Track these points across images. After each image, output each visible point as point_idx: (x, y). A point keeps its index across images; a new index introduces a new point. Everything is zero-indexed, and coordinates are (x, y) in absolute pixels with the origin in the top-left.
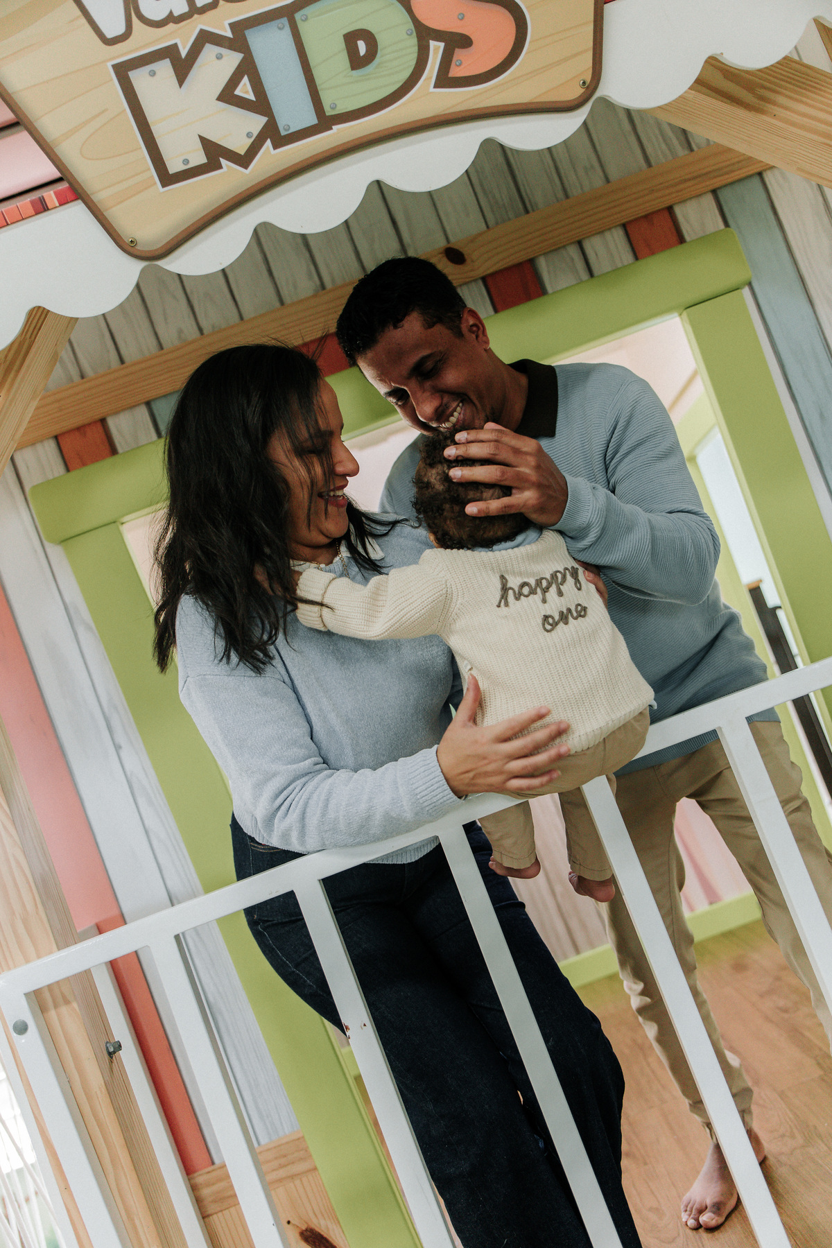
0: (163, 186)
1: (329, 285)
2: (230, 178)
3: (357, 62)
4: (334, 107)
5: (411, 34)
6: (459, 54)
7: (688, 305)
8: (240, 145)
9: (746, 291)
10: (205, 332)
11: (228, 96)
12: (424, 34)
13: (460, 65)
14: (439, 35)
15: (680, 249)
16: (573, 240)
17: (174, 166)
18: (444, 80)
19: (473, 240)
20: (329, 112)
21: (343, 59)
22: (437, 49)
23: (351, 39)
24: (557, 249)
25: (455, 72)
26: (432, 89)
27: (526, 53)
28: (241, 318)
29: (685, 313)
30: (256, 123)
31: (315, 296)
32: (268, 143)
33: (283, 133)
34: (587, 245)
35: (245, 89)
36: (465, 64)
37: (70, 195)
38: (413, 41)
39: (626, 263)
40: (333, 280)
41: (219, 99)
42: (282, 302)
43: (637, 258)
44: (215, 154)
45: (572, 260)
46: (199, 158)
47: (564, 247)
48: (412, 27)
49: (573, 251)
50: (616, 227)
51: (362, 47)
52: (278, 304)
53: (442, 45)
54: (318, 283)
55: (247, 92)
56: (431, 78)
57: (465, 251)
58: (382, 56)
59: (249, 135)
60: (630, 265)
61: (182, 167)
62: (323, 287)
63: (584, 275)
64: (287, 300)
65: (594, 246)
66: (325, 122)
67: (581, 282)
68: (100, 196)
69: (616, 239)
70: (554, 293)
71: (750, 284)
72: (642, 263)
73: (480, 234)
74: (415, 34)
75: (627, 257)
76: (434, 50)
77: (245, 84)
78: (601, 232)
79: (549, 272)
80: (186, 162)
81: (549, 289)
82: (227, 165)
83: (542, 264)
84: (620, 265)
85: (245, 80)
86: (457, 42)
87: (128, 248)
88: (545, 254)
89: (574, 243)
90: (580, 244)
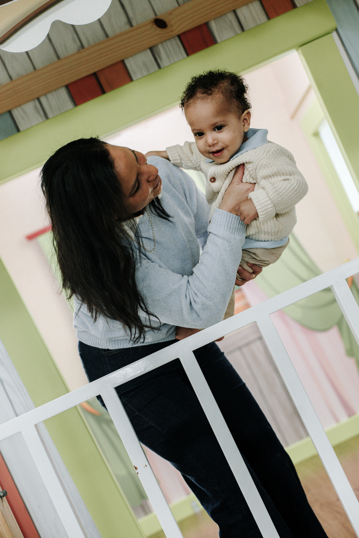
1: (86, 45)
7: (301, 44)
9: (335, 34)
10: (14, 78)
15: (293, 12)
19: (170, 13)
24: (220, 15)
28: (35, 69)
29: (300, 50)
31: (79, 52)
34: (239, 12)
39: (262, 22)
40: (88, 42)
42: (59, 58)
43: (269, 18)
45: (230, 21)
47: (225, 14)
49: (231, 17)
50: (255, 1)
52: (56, 59)
54: (79, 44)
57: (167, 20)
60: (264, 23)
62: (83, 47)
63: (238, 30)
64: (62, 56)
65: (243, 13)
67: (237, 34)
69: (256, 7)
70: (222, 42)
71: (336, 30)
72: (273, 21)
73: (175, 10)
75: (263, 18)
78: (246, 4)
79: (217, 30)
81: (218, 40)
83: (213, 26)
84: (259, 23)
88: (214, 19)
89: (231, 11)
90: (234, 12)
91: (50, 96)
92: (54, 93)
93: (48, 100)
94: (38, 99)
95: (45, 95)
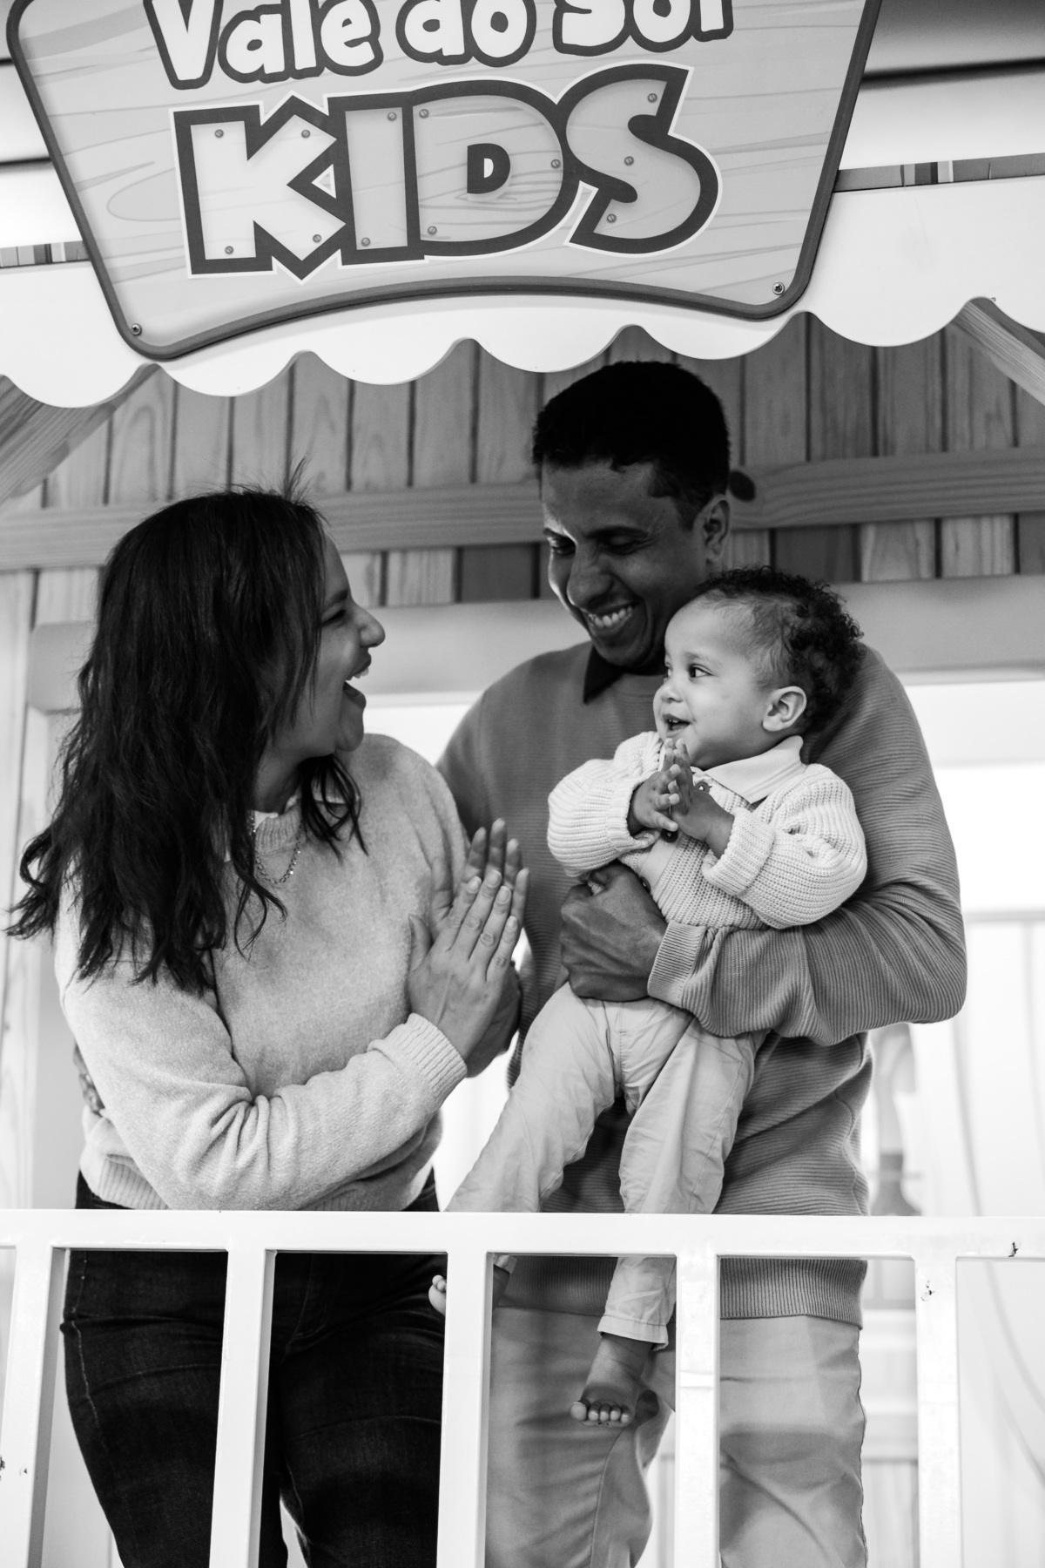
0: (194, 272)
2: (279, 284)
3: (477, 184)
4: (433, 231)
5: (558, 166)
6: (614, 207)
8: (302, 248)
10: (355, 487)
11: (303, 184)
12: (574, 171)
13: (613, 221)
14: (594, 177)
16: (929, 515)
17: (213, 251)
18: (586, 235)
19: (776, 471)
20: (425, 236)
21: (460, 177)
22: (586, 194)
23: (477, 154)
24: (896, 522)
25: (604, 228)
26: (567, 242)
27: (707, 229)
28: (410, 483)
30: (329, 225)
32: (338, 255)
33: (360, 247)
34: (948, 531)
35: (326, 182)
36: (622, 222)
37: (83, 253)
38: (558, 176)
39: (998, 572)
41: (289, 185)
42: (474, 478)
43: (1017, 569)
44: (268, 249)
45: (917, 543)
46: (247, 249)
47: (912, 521)
48: (560, 157)
49: (923, 533)
50: (1002, 514)
51: (489, 167)
52: (467, 478)
53: (595, 190)
55: (328, 186)
56: (570, 228)
57: (760, 484)
58: (511, 185)
59: (316, 238)
60: (1003, 576)
61: (224, 256)
63: (926, 570)
64: (482, 478)
65: (959, 535)
66: (417, 247)
67: (918, 579)
68: (116, 264)
69: (999, 531)
70: (873, 583)
72: (1022, 579)
73: (790, 467)
74: (562, 168)
75: (1004, 563)
76: (583, 194)
77: (328, 176)
78: (977, 517)
79: (874, 552)
80: (230, 250)
81: (866, 576)
82: (278, 268)
83: (870, 537)
84: (987, 571)
85: (330, 170)
86: (616, 191)
87: (131, 335)
88: (879, 523)
89: (929, 519)
90: (938, 524)
91: (412, 558)
92: (425, 555)
93: (404, 564)
94: (385, 555)
95: (404, 551)
